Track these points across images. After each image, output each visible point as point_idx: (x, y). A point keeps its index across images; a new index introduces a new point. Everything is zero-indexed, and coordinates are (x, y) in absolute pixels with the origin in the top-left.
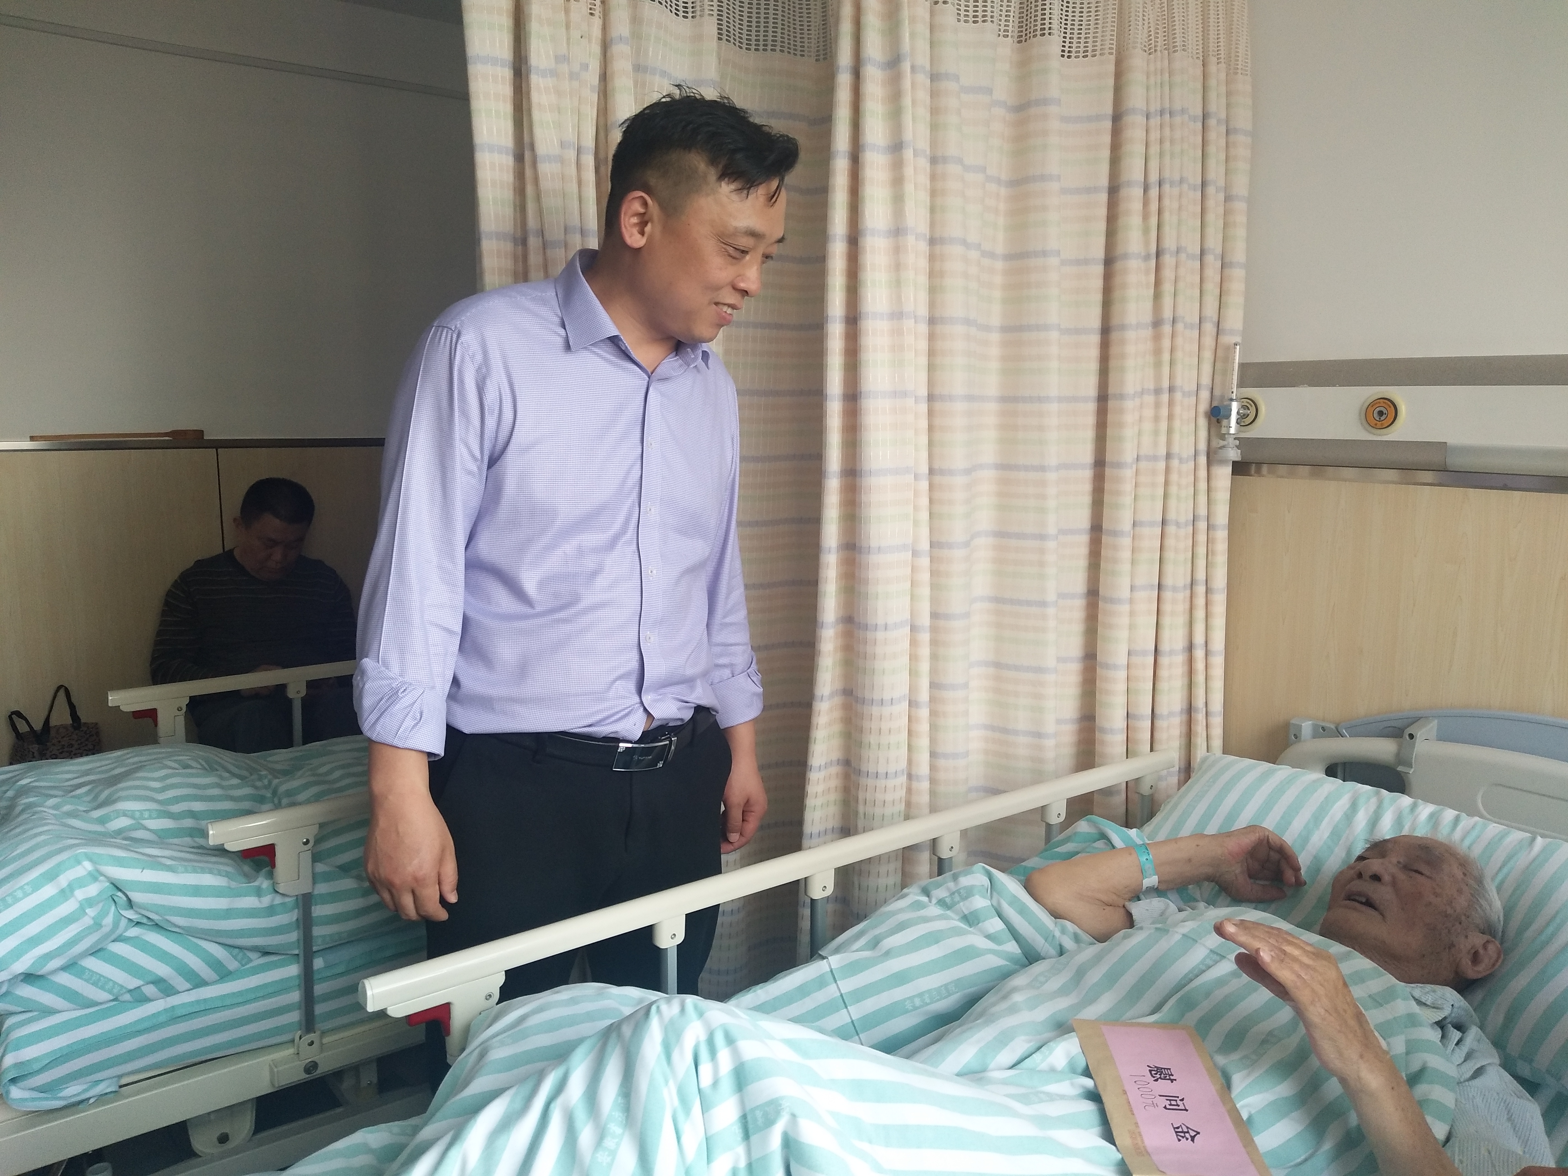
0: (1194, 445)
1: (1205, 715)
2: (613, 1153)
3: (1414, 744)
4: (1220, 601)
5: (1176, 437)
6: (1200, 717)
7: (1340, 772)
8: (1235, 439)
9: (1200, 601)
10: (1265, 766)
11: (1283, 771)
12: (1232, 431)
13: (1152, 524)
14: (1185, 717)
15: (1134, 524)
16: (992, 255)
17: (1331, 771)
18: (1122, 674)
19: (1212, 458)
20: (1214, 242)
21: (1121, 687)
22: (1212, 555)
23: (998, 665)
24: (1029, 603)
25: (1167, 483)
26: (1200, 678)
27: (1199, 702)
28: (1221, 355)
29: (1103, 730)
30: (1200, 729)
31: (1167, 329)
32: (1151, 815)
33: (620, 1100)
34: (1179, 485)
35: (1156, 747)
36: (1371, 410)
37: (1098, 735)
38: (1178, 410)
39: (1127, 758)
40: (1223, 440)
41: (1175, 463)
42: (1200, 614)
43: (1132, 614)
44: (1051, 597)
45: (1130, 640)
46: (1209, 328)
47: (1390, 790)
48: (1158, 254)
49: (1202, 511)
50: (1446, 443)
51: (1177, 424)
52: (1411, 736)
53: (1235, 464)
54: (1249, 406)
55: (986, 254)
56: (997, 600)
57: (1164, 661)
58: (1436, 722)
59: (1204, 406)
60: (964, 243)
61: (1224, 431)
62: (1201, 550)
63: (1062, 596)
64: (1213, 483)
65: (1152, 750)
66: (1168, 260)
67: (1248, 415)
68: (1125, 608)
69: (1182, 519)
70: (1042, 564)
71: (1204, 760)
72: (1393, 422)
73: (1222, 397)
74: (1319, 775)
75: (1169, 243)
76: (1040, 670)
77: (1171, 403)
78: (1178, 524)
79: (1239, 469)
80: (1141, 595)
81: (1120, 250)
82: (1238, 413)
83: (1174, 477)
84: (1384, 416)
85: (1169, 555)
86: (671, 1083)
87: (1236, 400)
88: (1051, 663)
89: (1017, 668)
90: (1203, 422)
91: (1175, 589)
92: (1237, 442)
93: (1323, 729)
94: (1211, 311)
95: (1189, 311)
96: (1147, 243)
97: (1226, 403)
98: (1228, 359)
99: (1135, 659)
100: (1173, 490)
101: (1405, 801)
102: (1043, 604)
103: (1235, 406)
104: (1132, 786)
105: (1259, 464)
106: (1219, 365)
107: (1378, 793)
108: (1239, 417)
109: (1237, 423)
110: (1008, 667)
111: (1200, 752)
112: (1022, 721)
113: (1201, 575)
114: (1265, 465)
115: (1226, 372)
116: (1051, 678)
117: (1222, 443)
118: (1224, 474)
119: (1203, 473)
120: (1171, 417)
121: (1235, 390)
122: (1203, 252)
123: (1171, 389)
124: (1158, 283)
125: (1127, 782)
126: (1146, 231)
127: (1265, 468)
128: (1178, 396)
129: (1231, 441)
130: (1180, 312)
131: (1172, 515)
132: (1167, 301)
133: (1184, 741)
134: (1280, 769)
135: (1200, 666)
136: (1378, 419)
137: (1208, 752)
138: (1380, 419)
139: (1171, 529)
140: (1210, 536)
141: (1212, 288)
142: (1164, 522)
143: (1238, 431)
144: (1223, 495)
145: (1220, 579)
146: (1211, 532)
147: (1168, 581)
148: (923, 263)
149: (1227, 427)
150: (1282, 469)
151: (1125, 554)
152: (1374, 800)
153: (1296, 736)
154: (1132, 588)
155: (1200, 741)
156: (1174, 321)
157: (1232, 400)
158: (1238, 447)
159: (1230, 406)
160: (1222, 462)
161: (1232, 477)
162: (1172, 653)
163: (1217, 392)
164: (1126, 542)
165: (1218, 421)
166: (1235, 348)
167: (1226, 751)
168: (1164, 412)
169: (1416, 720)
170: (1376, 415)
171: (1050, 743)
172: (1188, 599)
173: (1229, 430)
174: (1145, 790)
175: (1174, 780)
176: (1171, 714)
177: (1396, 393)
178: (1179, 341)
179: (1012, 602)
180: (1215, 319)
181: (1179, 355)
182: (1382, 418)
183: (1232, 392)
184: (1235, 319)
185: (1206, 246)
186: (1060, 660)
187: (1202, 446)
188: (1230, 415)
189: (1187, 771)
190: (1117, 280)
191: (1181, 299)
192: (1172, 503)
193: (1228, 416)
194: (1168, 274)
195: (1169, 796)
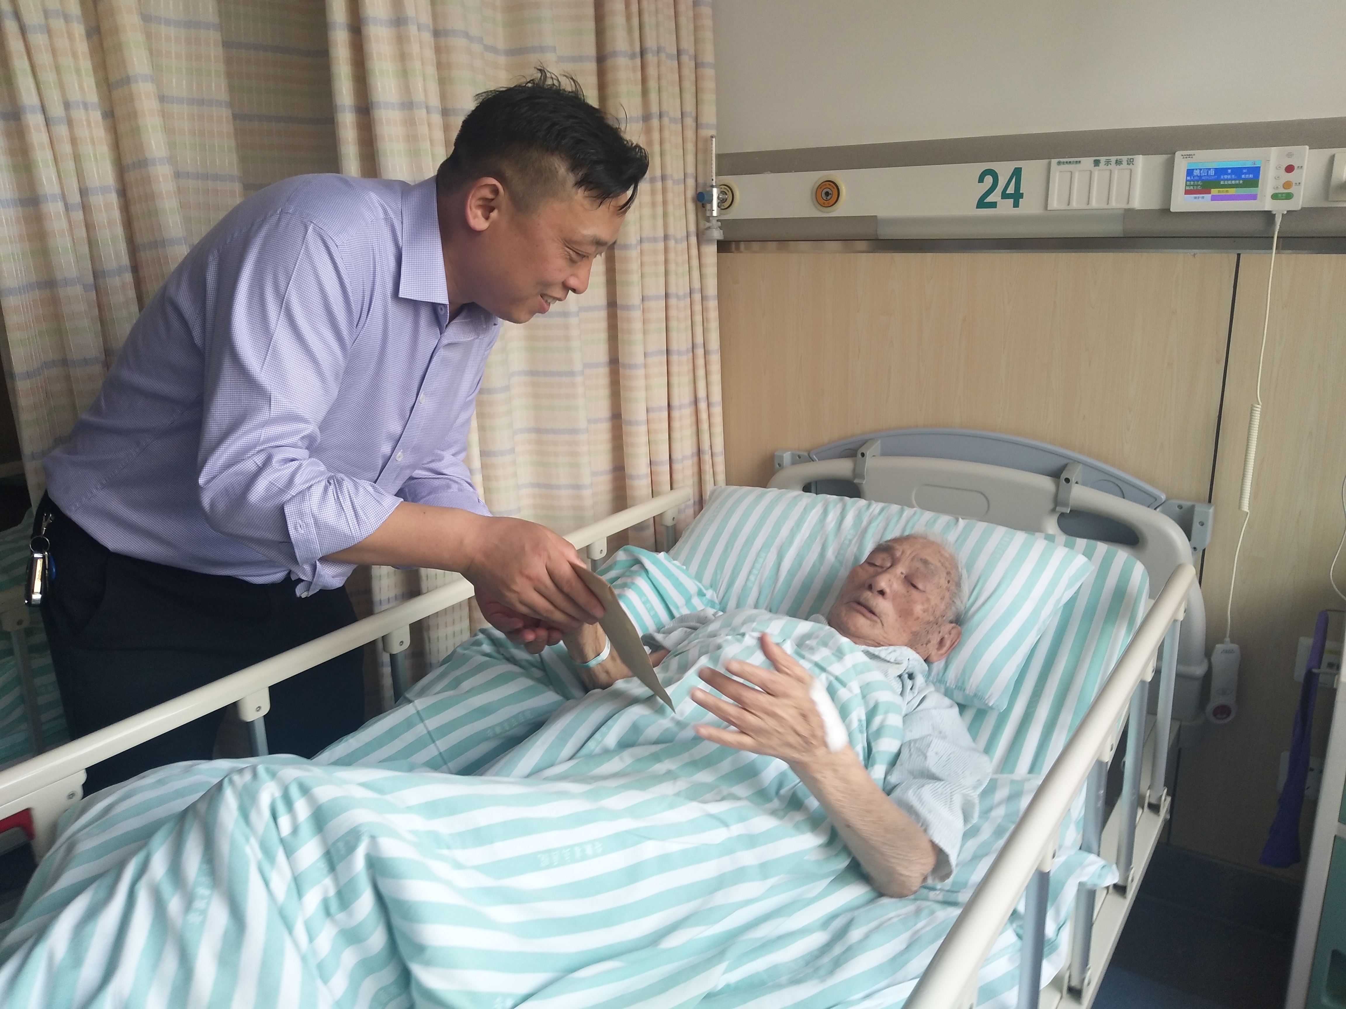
0: (685, 227)
1: (710, 456)
2: (204, 912)
3: (865, 462)
4: (715, 359)
5: (671, 220)
6: (707, 458)
7: (813, 488)
8: (718, 221)
9: (700, 362)
10: (759, 490)
11: (772, 493)
12: (715, 214)
13: (657, 298)
14: (695, 459)
15: (643, 299)
16: (494, 50)
17: (807, 488)
18: (643, 429)
19: (701, 236)
20: (687, 44)
21: (643, 439)
22: (707, 322)
23: (538, 431)
24: (559, 374)
25: (666, 262)
26: (705, 426)
27: (706, 446)
28: (701, 147)
29: (631, 477)
30: (707, 467)
31: (655, 122)
32: (675, 541)
33: (205, 866)
34: (677, 264)
35: (675, 486)
36: (820, 190)
37: (628, 482)
38: (670, 196)
39: (653, 497)
40: (708, 222)
41: (672, 243)
42: (701, 372)
43: (647, 377)
44: (578, 367)
45: (647, 399)
46: (690, 122)
47: (851, 496)
48: (643, 53)
49: (697, 285)
50: (876, 216)
51: (670, 208)
52: (863, 455)
53: (719, 243)
54: (727, 192)
55: (487, 48)
56: (533, 373)
57: (676, 414)
58: (879, 441)
59: (691, 193)
60: (467, 35)
61: (708, 214)
62: (698, 318)
63: (586, 366)
64: (703, 260)
65: (672, 488)
66: (651, 59)
67: (727, 199)
68: (641, 372)
69: (681, 293)
70: (567, 338)
71: (713, 492)
72: (836, 202)
73: (705, 184)
74: (799, 492)
75: (651, 43)
76: (574, 431)
77: (664, 191)
78: (678, 297)
79: (723, 247)
80: (652, 360)
81: (609, 48)
82: (718, 198)
83: (672, 256)
84: (830, 196)
85: (673, 324)
86: (253, 840)
87: (716, 186)
88: (583, 424)
89: (554, 432)
90: (691, 207)
91: (679, 353)
92: (720, 223)
93: (799, 457)
94: (690, 107)
95: (672, 107)
96: (631, 42)
97: (708, 189)
98: (707, 151)
99: (652, 415)
100: (672, 267)
101: (862, 502)
102: (571, 374)
103: (715, 191)
104: (657, 520)
105: (738, 242)
106: (700, 156)
107: (841, 500)
108: (719, 201)
109: (718, 206)
110: (547, 431)
111: (709, 487)
112: (562, 477)
113: (699, 340)
114: (742, 242)
115: (706, 162)
116: (583, 437)
117: (708, 225)
118: (710, 250)
119: (694, 252)
120: (665, 203)
121: (714, 178)
122: (679, 53)
123: (663, 178)
124: (644, 80)
125: (654, 517)
126: (630, 31)
127: (742, 245)
128: (669, 183)
129: (714, 222)
130: (665, 107)
131: (672, 290)
132: (653, 97)
133: (696, 479)
134: (770, 491)
135: (704, 416)
136: (825, 199)
137: (715, 485)
138: (827, 198)
139: (673, 302)
140: (704, 306)
141: (689, 85)
142: (667, 296)
143: (720, 214)
144: (711, 270)
145: (714, 343)
146: (704, 302)
147: (674, 346)
148: (429, 54)
149: (710, 210)
150: (756, 246)
151: (637, 325)
152: (840, 506)
153: (780, 465)
154: (645, 355)
155: (708, 477)
156: (661, 116)
157: (712, 186)
158: (721, 228)
159: (712, 191)
160: (709, 241)
161: (717, 255)
162: (681, 407)
163: (701, 180)
164: (637, 314)
165: (704, 206)
166: (712, 140)
167: (728, 483)
168: (659, 198)
169: (864, 443)
170: (823, 195)
171: (587, 493)
172: (691, 361)
173: (712, 213)
174: (668, 521)
175: (690, 511)
176: (684, 458)
177: (838, 176)
178: (667, 134)
179: (546, 374)
180: (694, 114)
181: (667, 146)
182: (829, 198)
183: (713, 180)
184: (709, 114)
185: (681, 47)
186: (589, 421)
187: (692, 228)
188: (712, 200)
189: (701, 503)
190: (610, 77)
191: (664, 95)
192: (672, 279)
193: (711, 201)
194: (652, 71)
195: (688, 525)
